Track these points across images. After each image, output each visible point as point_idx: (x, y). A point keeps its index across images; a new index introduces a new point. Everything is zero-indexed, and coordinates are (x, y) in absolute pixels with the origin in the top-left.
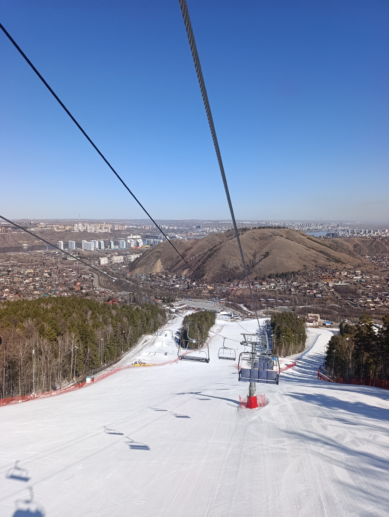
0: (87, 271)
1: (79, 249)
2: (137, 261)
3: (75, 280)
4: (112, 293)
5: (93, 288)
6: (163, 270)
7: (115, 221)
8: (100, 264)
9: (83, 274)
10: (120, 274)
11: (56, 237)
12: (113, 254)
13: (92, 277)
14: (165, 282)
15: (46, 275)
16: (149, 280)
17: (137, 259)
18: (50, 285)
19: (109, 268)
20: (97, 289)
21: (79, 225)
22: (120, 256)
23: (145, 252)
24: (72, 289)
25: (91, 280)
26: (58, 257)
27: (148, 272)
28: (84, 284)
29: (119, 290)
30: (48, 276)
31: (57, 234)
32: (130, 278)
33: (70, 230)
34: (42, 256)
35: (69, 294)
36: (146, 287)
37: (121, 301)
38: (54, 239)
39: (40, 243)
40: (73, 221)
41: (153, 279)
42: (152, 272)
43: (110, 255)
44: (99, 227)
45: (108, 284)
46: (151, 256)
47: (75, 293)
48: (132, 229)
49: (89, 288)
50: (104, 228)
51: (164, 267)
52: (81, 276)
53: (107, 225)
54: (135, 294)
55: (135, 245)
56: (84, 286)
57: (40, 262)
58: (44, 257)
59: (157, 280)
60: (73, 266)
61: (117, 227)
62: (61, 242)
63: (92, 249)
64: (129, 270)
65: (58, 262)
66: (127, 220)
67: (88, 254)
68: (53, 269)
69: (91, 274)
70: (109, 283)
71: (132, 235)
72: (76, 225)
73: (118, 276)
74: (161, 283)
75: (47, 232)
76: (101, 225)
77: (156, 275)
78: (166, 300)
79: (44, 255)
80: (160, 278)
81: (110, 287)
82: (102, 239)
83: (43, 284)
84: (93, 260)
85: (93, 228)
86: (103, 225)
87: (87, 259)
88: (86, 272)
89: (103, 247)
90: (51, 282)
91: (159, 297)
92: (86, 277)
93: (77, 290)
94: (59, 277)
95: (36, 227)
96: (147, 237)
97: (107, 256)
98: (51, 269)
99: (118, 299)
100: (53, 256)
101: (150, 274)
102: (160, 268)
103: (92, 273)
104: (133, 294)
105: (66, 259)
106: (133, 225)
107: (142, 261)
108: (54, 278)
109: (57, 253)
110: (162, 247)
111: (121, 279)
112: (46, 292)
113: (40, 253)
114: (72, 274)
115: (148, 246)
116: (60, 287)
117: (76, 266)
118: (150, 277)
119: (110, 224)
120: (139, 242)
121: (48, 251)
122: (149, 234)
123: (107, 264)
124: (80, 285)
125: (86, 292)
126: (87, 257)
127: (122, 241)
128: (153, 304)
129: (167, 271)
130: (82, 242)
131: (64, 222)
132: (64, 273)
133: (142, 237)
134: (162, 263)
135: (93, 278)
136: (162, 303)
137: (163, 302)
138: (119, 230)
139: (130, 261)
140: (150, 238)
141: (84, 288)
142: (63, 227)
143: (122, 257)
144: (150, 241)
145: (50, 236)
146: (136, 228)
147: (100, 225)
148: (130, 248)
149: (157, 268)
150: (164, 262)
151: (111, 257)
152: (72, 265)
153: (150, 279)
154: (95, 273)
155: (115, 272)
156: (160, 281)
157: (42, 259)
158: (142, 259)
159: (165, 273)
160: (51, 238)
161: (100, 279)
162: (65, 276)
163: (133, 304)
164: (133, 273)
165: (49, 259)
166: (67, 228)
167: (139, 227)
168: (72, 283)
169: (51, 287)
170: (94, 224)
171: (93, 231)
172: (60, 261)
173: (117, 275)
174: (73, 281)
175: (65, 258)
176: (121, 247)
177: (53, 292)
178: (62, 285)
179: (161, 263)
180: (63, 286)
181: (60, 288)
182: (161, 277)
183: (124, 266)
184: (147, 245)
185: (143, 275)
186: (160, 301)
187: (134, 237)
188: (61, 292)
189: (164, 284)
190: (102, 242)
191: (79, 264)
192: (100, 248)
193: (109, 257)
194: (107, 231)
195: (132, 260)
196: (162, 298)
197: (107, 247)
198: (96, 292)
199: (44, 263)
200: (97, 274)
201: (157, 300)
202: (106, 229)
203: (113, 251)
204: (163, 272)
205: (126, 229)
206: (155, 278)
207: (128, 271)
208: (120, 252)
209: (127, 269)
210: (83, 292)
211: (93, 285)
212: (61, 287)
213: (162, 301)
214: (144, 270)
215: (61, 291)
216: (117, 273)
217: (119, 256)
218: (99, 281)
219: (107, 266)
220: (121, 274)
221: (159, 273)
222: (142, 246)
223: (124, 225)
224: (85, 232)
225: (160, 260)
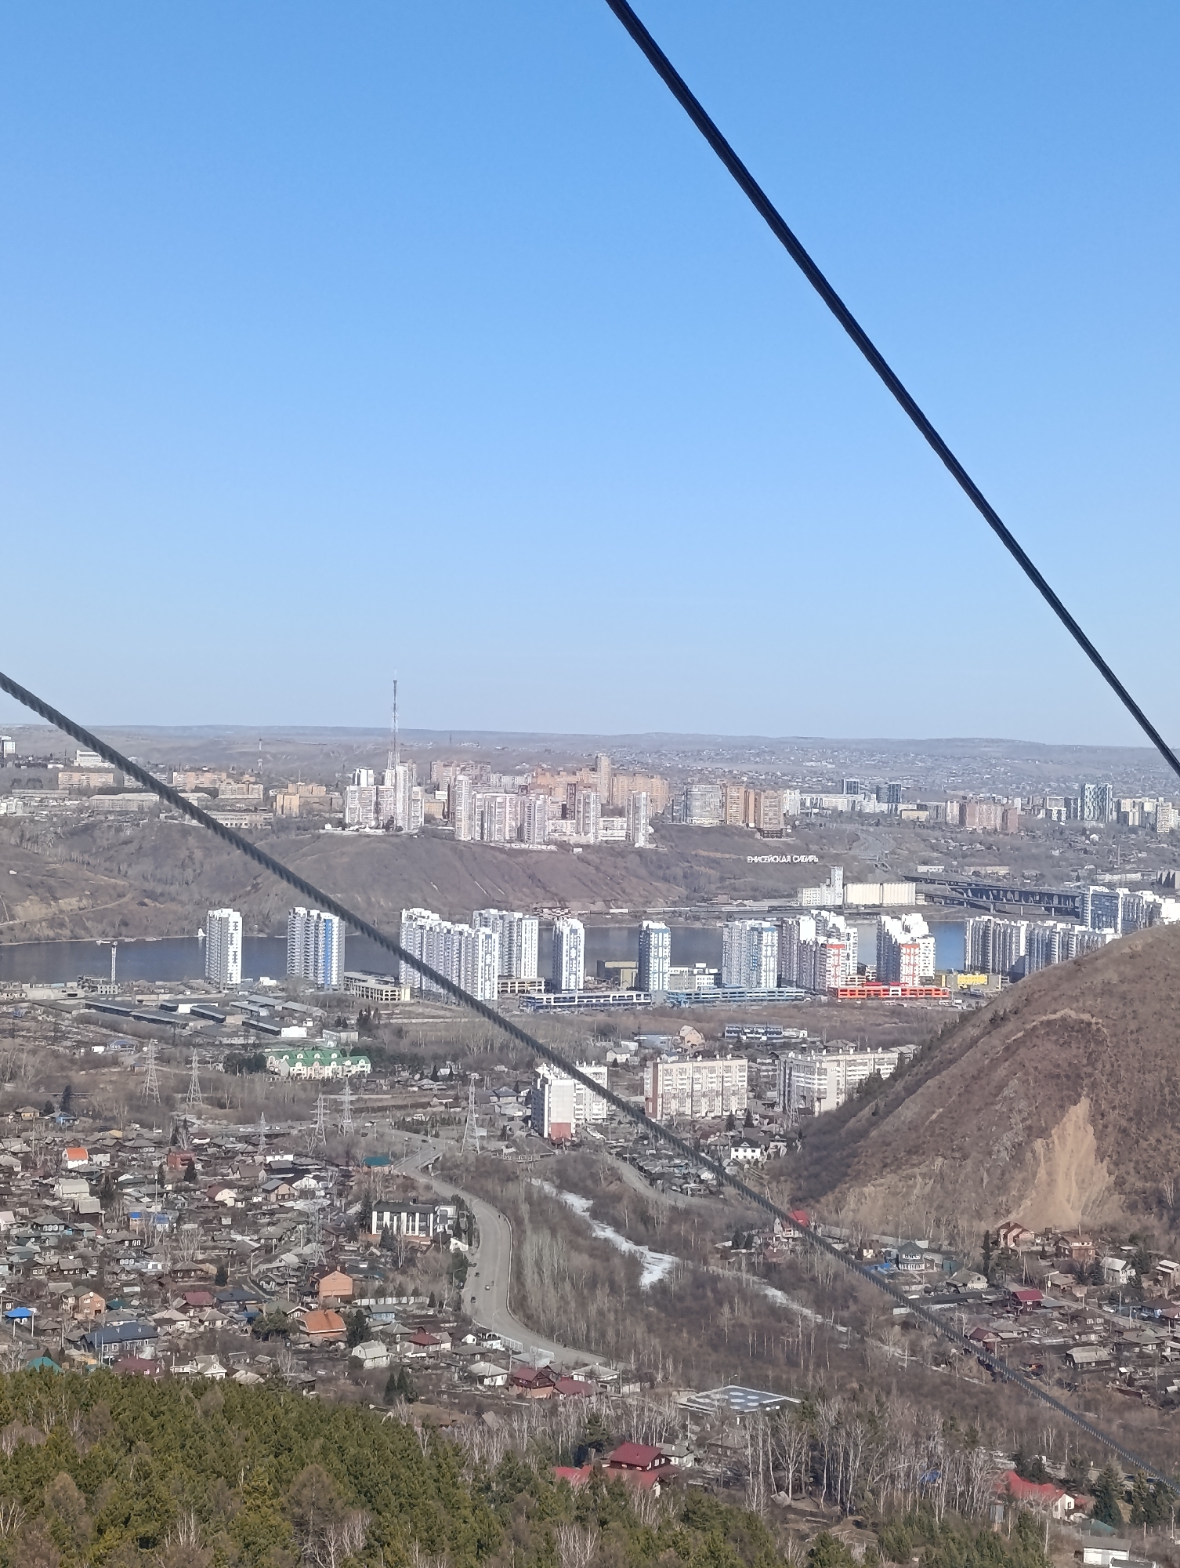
0: (422, 1180)
1: (372, 982)
2: (866, 1112)
3: (307, 1250)
4: (626, 1389)
5: (456, 1337)
6: (1113, 1212)
7: (698, 756)
8: (535, 1119)
9: (382, 1206)
10: (703, 1226)
11: (189, 873)
12: (659, 1040)
13: (458, 1235)
14: (1130, 1322)
15: (76, 1192)
16: (977, 1295)
17: (870, 1088)
18: (97, 1286)
19: (611, 1160)
20: (496, 1345)
21: (388, 774)
22: (718, 1064)
23: (949, 1031)
24: (276, 1330)
25: (445, 1261)
26: (188, 1043)
27: (963, 1223)
28: (380, 1293)
29: (687, 1364)
30: (90, 1204)
31: (198, 854)
32: (792, 1266)
33: (308, 821)
34: (59, 1036)
35: (244, 1376)
36: (942, 1358)
37: (692, 1473)
38: (173, 889)
39: (62, 925)
40: (349, 749)
41: (1014, 1288)
42: (1009, 1227)
43: (633, 1046)
44: (561, 796)
45: (593, 1309)
46: (1001, 1072)
47: (292, 1370)
48: (849, 827)
49: (421, 1328)
50: (594, 809)
51: (1120, 1183)
52: (364, 1220)
53: (623, 782)
54: (829, 1412)
55: (861, 970)
56: (384, 1312)
57: (37, 1085)
58: (80, 1044)
59: (1046, 1298)
60: (304, 1126)
61: (717, 801)
62: (223, 921)
63: (486, 991)
64: (787, 1187)
65: (184, 1085)
66: (803, 747)
67: (448, 1027)
68: (135, 1149)
69: (450, 1211)
70: (602, 1299)
71: (838, 874)
72: (366, 777)
73: (687, 1242)
74: (1089, 1330)
75: (119, 830)
76: (573, 779)
77: (1043, 1255)
78: (1129, 1498)
79: (84, 1020)
80: (1081, 1280)
81: (610, 1334)
82: (575, 905)
83: (39, 1274)
84: (479, 1083)
85: (502, 805)
86: (592, 778)
87: (435, 1077)
88: (408, 1184)
89: (575, 975)
90: (108, 1258)
91: (1056, 1459)
92: (410, 1228)
93: (318, 1340)
94: (179, 1220)
95: (36, 783)
96: (981, 896)
97: (610, 1057)
98: (119, 1145)
99: (667, 1449)
100: (149, 1036)
101: (990, 1242)
102: (1082, 1184)
103: (464, 1196)
104: (807, 1413)
105: (257, 1064)
106: (852, 789)
107: (909, 1111)
108: (135, 1223)
109: (184, 1009)
110: (1107, 990)
111: (715, 1268)
112: (55, 1343)
113: (52, 1007)
114: (291, 1197)
115: (979, 979)
116: (179, 1302)
117: (334, 1132)
118: (985, 1271)
119: (650, 771)
120: (901, 938)
121: (113, 989)
122: (1003, 871)
123: (599, 1128)
124: (347, 1300)
125: (391, 1367)
126: (435, 1057)
127: (750, 923)
128: (996, 1528)
129: (1151, 1220)
130: (399, 925)
131: (273, 749)
132: (229, 1185)
133: (930, 897)
134: (1100, 1136)
135: (463, 1247)
136: (1082, 1526)
137: (1096, 1513)
138: (724, 831)
139: (809, 1111)
140: (1002, 913)
141: (375, 1324)
142: (257, 792)
143: (734, 1072)
144: (1006, 939)
145: (146, 866)
146: (878, 820)
147: (565, 779)
148: (813, 991)
149: (1051, 1182)
150: (1124, 1131)
151: (643, 1065)
152: (299, 1118)
153: (979, 1284)
154: (491, 1199)
155: (662, 1200)
156: (1075, 1317)
157: (56, 1055)
158: (910, 1091)
159: (1133, 1240)
160: (149, 886)
161: (529, 1253)
162: (233, 1212)
163: (802, 1513)
164: (822, 1220)
165: (115, 1062)
166: (290, 802)
167: (907, 811)
168: (284, 1274)
169: (100, 1303)
170: (521, 773)
171: (502, 831)
172: (204, 1085)
173: (682, 1228)
174: (290, 1259)
175: (250, 1054)
176: (734, 979)
177: (115, 1348)
178: (194, 1289)
179: (1089, 1140)
180: (205, 1298)
181: (176, 1315)
182: (1090, 1275)
183: (743, 1154)
184: (973, 969)
185: (923, 1244)
186: (1068, 1501)
187: (862, 894)
188: (174, 1348)
189: (1118, 1346)
190: (572, 929)
191: (357, 1112)
192: (553, 986)
193: (626, 1066)
194: (619, 835)
195: (831, 1102)
196: (1094, 1475)
197: (611, 977)
198: (481, 1367)
199: (68, 1094)
200: (507, 1209)
201: (1030, 1495)
202: (618, 821)
203: (661, 1012)
204: (1113, 1229)
205: (789, 819)
206: (1029, 1281)
207: (779, 1196)
208: (722, 1023)
209: (776, 1175)
210: (368, 1364)
211: (458, 1305)
212: (184, 1309)
213: (1091, 1502)
214: (928, 1198)
215: (181, 1343)
216: (678, 1215)
217: (708, 1055)
218: (518, 1275)
219: (597, 1147)
220: (719, 1223)
221: (1075, 1234)
222: (926, 981)
223: (778, 784)
224: (435, 835)
225: (1080, 1110)
